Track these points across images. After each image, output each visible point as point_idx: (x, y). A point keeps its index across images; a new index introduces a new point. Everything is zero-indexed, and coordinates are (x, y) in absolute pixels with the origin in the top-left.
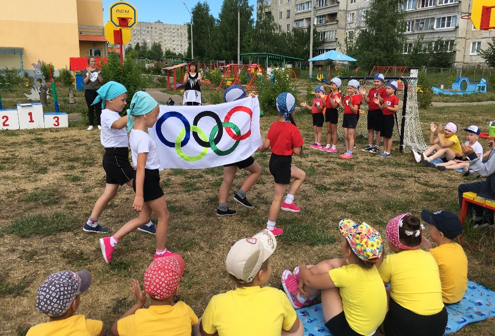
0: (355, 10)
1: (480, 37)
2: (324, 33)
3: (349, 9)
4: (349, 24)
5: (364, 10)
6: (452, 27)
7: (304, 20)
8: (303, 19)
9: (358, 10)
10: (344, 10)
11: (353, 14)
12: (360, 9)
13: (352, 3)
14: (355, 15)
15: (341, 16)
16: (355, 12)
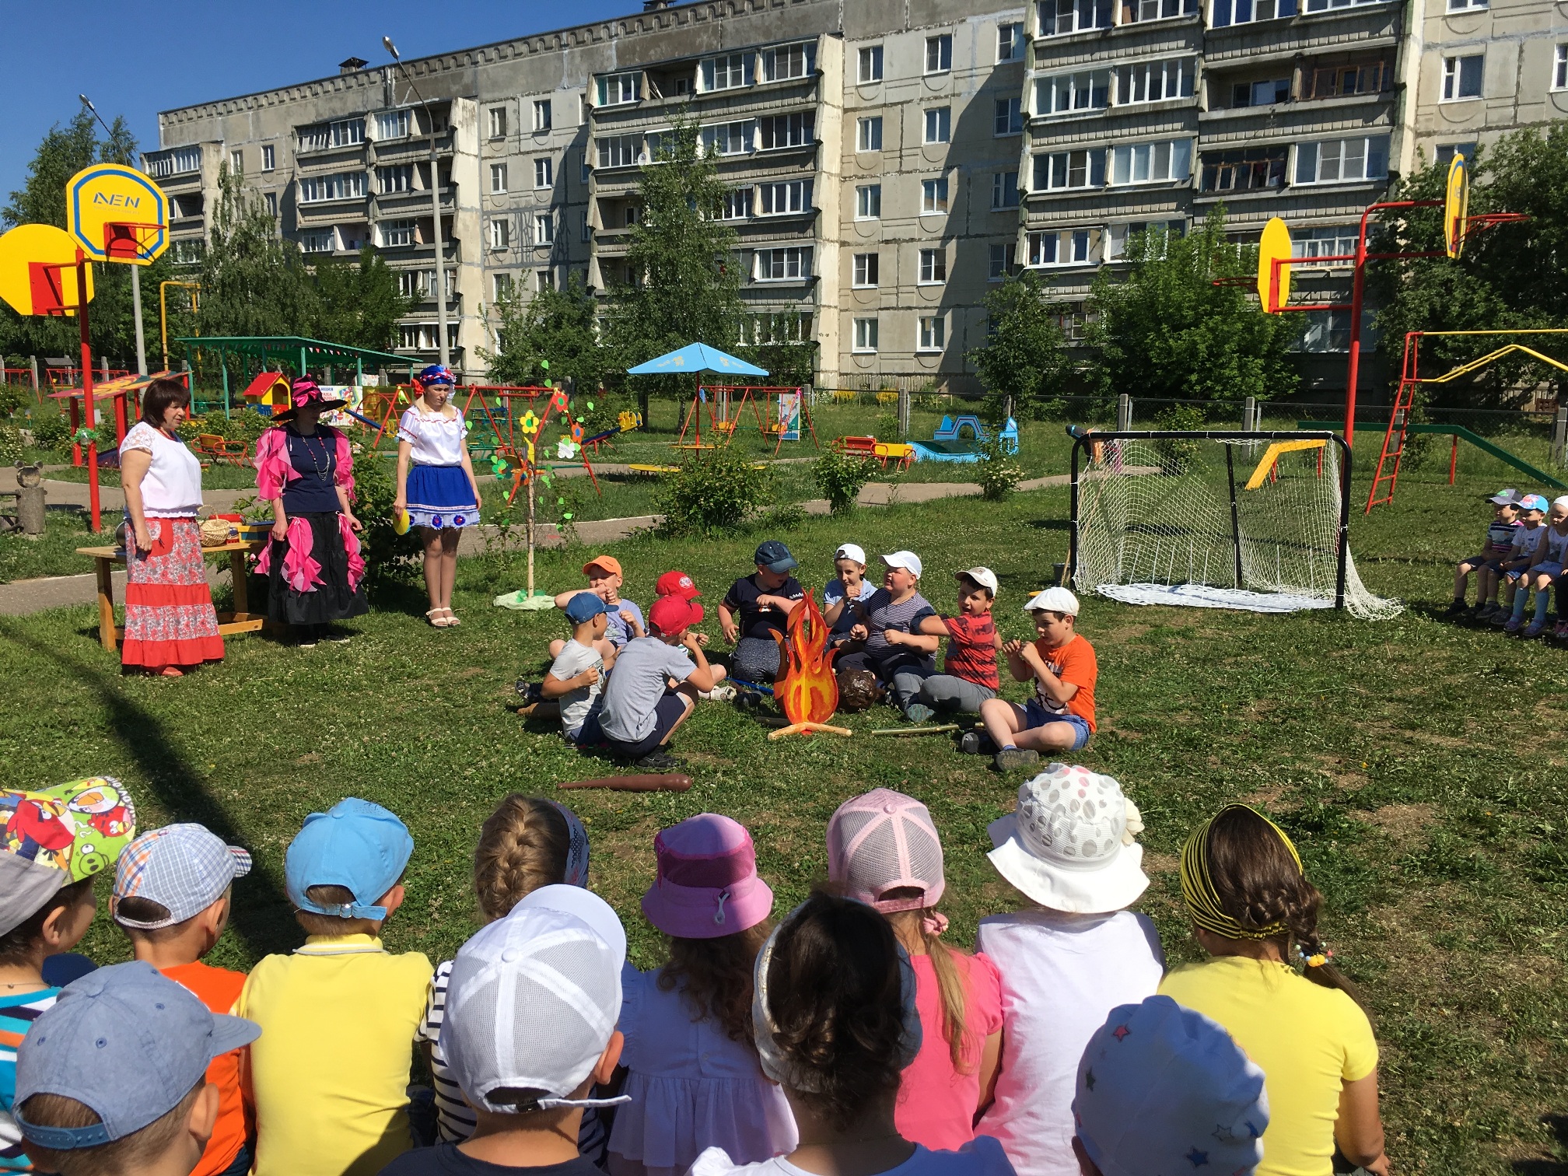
0: (510, 211)
1: (874, 305)
2: (415, 274)
3: (488, 206)
4: (495, 252)
5: (536, 213)
6: (800, 278)
7: (336, 229)
8: (330, 228)
9: (518, 211)
10: (471, 209)
11: (504, 224)
12: (526, 209)
13: (496, 188)
14: (510, 227)
15: (466, 227)
16: (511, 218)
